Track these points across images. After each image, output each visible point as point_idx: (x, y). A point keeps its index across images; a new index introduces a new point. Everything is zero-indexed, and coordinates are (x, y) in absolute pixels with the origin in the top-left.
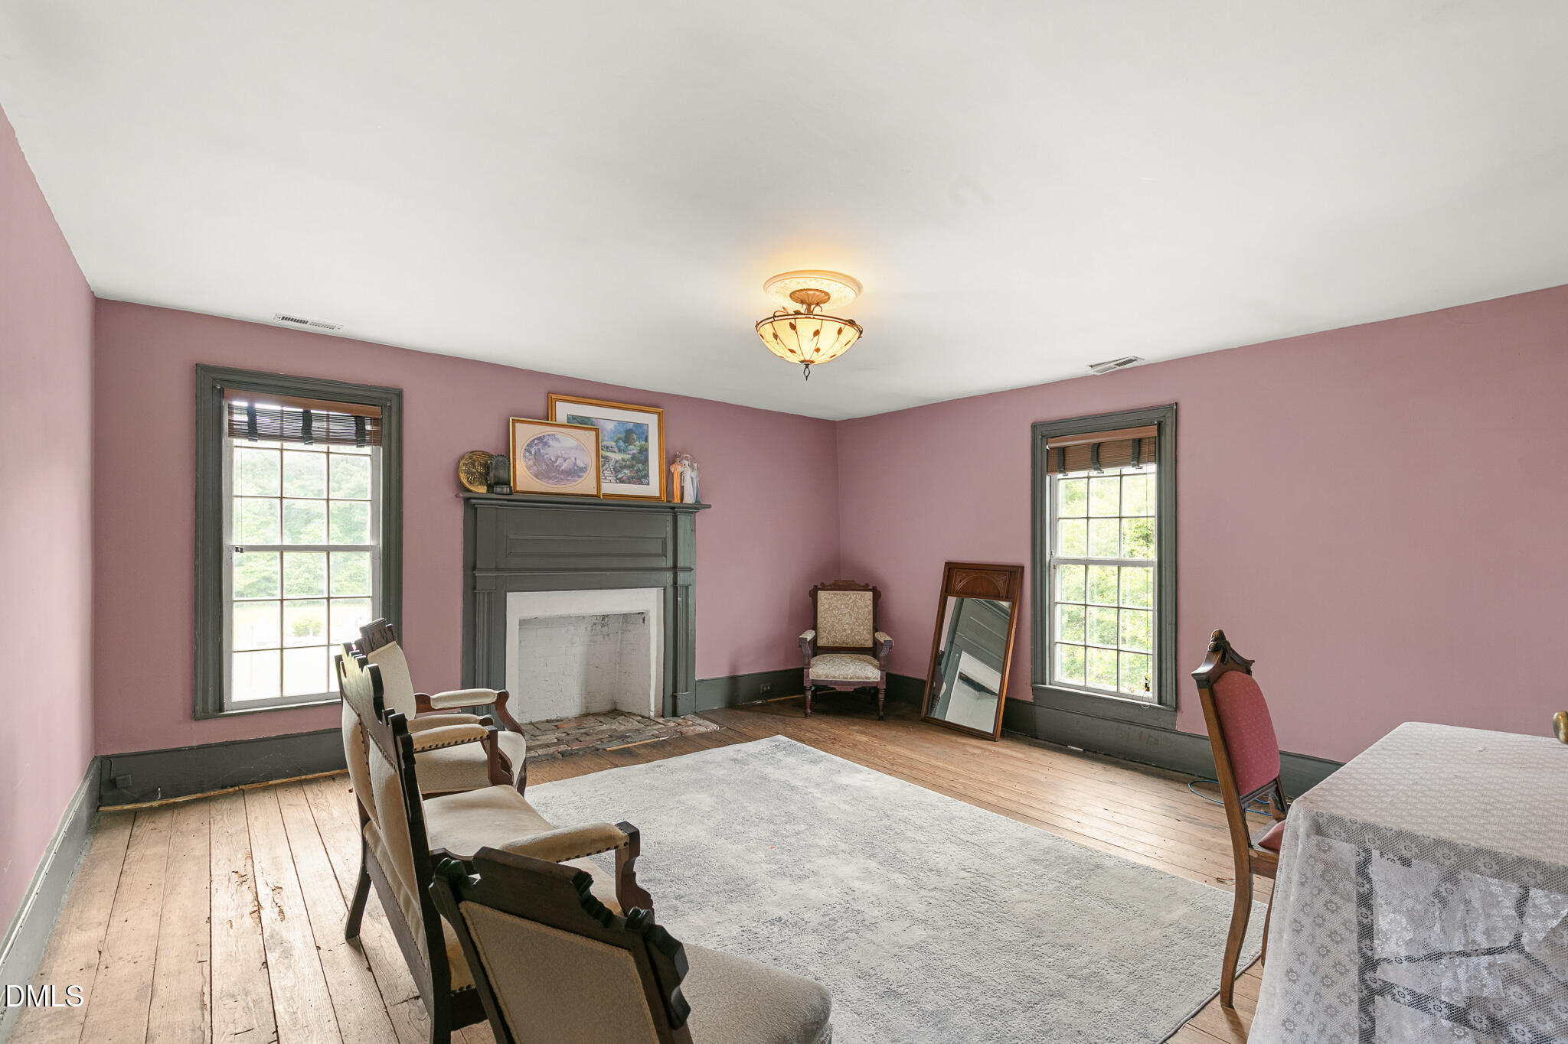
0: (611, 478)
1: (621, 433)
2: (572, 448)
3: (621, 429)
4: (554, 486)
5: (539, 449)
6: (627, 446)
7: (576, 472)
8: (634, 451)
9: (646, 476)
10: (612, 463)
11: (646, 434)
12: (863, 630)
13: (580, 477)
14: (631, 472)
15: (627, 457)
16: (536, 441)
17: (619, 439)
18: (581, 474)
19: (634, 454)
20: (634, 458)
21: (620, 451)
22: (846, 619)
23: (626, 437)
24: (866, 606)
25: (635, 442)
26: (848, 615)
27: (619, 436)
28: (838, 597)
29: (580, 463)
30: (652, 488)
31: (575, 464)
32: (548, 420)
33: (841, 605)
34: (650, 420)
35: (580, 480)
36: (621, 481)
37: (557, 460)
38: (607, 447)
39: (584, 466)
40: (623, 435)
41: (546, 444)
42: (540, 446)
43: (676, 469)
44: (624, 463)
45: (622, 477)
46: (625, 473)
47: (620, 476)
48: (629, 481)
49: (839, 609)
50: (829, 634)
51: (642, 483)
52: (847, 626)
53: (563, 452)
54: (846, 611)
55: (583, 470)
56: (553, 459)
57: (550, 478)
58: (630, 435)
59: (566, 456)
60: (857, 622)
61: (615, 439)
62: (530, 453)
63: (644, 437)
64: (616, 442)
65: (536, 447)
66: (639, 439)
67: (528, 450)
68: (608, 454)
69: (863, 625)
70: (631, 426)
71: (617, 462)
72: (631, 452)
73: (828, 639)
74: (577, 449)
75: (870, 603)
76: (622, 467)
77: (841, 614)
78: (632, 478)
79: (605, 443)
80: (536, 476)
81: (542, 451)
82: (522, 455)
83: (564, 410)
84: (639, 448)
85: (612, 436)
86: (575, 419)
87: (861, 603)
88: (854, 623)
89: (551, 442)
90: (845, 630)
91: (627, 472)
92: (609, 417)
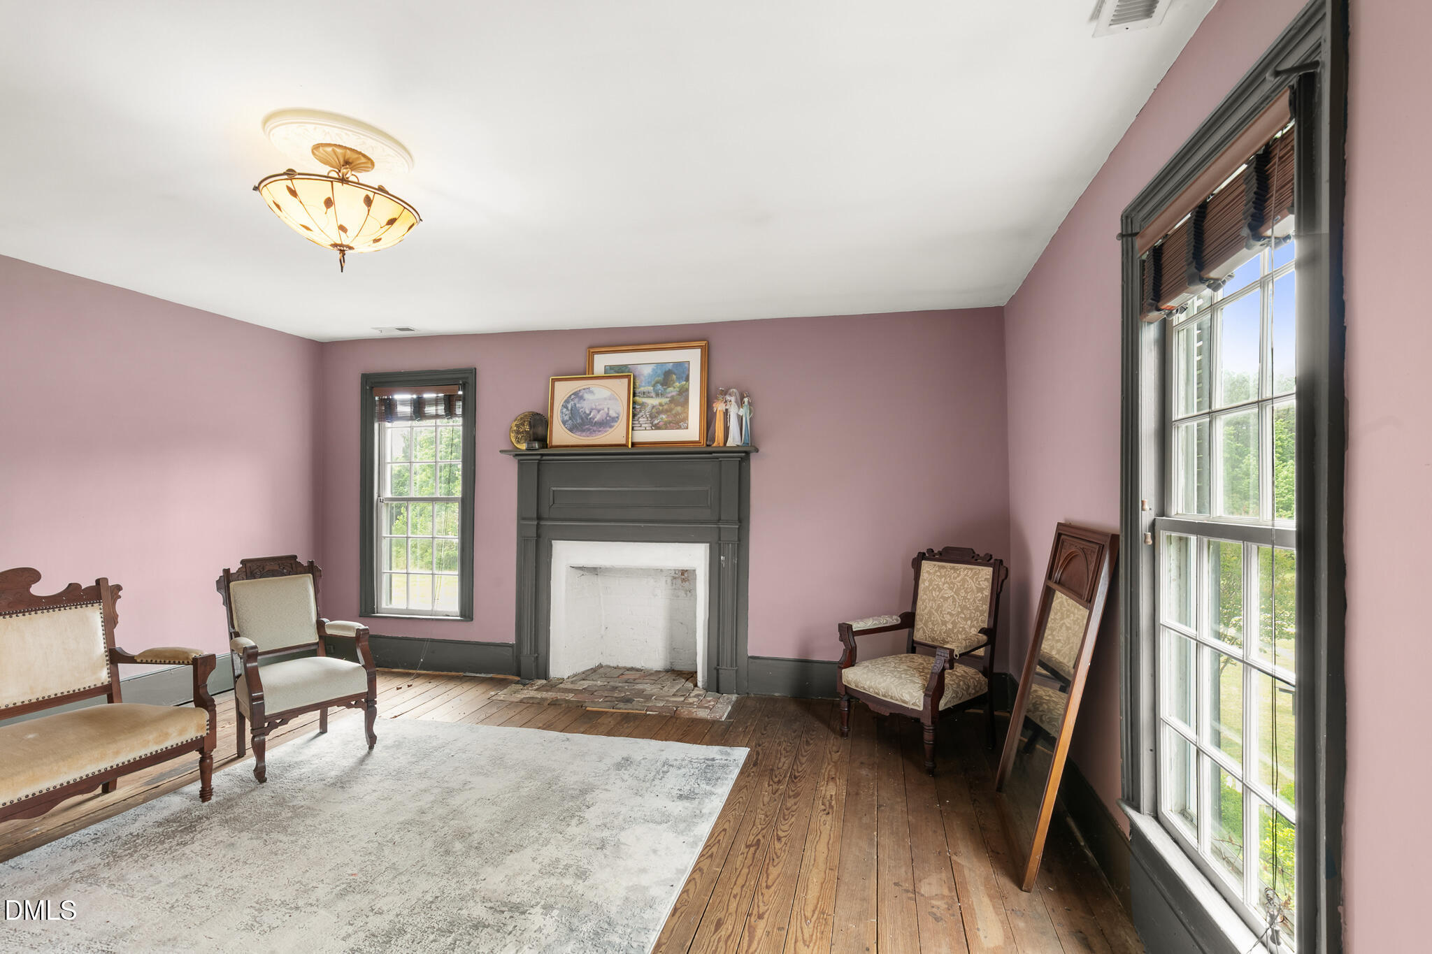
0: (646, 425)
1: (659, 376)
2: (605, 399)
3: (659, 372)
4: (588, 438)
5: (575, 405)
6: (665, 389)
7: (607, 423)
8: (674, 394)
9: (686, 419)
10: (648, 409)
11: (687, 373)
12: (971, 627)
13: (611, 427)
14: (668, 416)
15: (664, 400)
16: (573, 397)
17: (657, 382)
18: (612, 424)
19: (672, 397)
20: (672, 400)
21: (657, 395)
22: (948, 607)
23: (664, 379)
24: (980, 590)
25: (674, 383)
26: (950, 601)
27: (657, 379)
28: (943, 571)
29: (613, 414)
30: (691, 432)
31: (608, 414)
32: (585, 374)
33: (944, 584)
34: (693, 357)
35: (611, 430)
36: (657, 427)
37: (591, 412)
38: (644, 393)
39: (617, 415)
40: (661, 378)
41: (581, 398)
42: (576, 400)
43: (719, 407)
44: (661, 408)
45: (658, 424)
46: (662, 419)
47: (656, 422)
48: (666, 426)
49: (940, 590)
50: (926, 624)
51: (680, 428)
52: (947, 618)
53: (597, 404)
54: (950, 593)
55: (615, 419)
56: (588, 412)
57: (583, 431)
58: (671, 376)
59: (599, 407)
60: (962, 612)
61: (653, 383)
62: (567, 408)
63: (684, 376)
64: (654, 386)
65: (573, 402)
66: (679, 379)
67: (565, 406)
68: (645, 400)
69: (970, 618)
70: (670, 367)
71: (653, 407)
72: (669, 395)
73: (924, 632)
74: (610, 399)
75: (986, 586)
76: (659, 413)
77: (942, 597)
78: (670, 422)
79: (642, 389)
80: (571, 430)
81: (577, 405)
82: (559, 411)
83: (602, 362)
84: (678, 389)
85: (650, 380)
86: (613, 369)
87: (972, 584)
88: (959, 613)
89: (586, 396)
90: (944, 623)
91: (664, 417)
92: (646, 362)
